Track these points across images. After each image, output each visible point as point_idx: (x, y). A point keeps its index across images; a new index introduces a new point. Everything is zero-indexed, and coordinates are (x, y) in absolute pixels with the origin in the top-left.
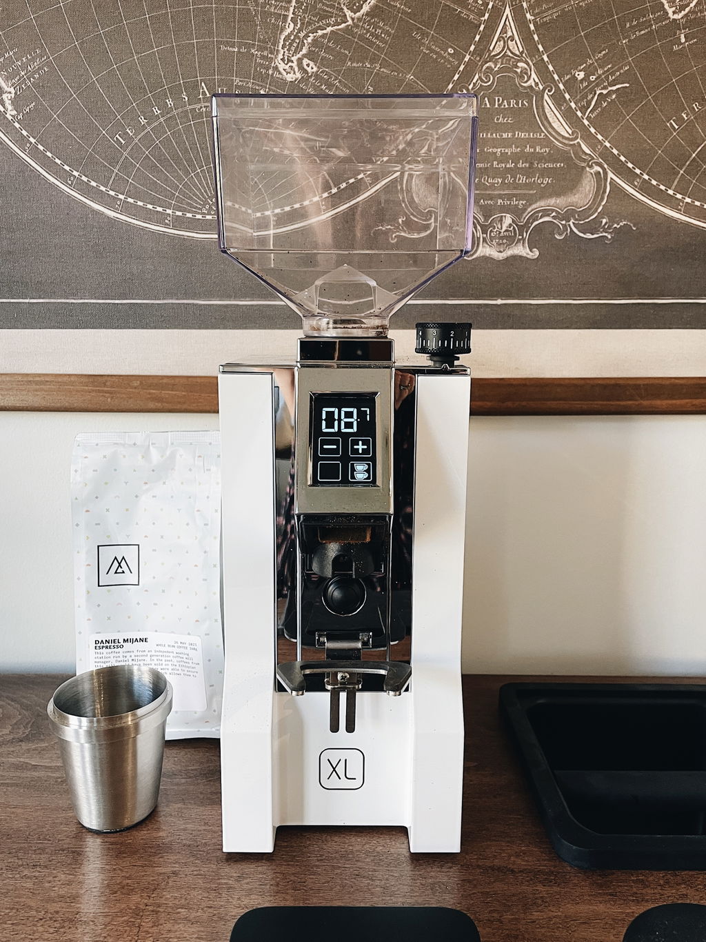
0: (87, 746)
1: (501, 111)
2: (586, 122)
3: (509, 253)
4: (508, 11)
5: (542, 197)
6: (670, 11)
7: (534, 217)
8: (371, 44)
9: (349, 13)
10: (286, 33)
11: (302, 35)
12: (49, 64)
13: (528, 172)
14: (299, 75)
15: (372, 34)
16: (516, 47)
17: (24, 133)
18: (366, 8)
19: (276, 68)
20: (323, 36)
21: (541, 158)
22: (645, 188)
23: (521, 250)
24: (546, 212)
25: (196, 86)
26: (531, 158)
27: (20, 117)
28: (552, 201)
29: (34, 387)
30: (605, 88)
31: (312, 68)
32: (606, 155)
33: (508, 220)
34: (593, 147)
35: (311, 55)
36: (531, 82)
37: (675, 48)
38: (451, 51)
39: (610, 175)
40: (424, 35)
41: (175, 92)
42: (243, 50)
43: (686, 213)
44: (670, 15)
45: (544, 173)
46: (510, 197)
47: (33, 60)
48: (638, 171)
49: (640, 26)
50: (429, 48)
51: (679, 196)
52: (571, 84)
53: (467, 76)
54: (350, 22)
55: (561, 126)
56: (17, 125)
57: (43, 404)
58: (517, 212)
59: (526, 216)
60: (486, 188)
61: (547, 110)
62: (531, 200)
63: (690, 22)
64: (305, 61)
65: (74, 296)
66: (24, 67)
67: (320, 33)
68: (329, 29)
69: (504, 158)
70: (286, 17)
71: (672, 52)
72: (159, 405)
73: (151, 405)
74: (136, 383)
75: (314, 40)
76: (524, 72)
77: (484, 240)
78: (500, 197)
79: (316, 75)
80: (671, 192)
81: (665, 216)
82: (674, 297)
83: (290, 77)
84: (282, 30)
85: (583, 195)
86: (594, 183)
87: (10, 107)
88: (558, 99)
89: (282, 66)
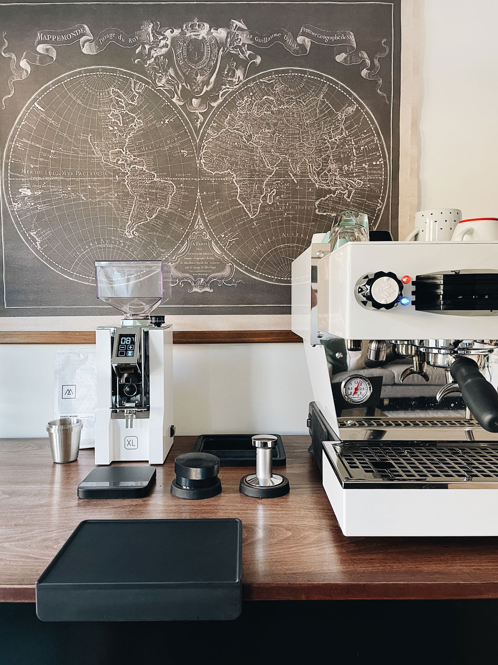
0: (57, 434)
1: (198, 247)
2: (226, 250)
3: (204, 290)
4: (199, 216)
5: (213, 273)
6: (250, 216)
7: (211, 279)
8: (156, 227)
9: (148, 218)
10: (128, 224)
11: (133, 224)
12: (52, 233)
13: (209, 265)
14: (133, 236)
15: (156, 224)
16: (202, 227)
17: (43, 254)
18: (154, 216)
19: (125, 234)
20: (140, 225)
21: (212, 261)
22: (246, 270)
23: (207, 289)
24: (214, 278)
25: (100, 239)
26: (209, 261)
27: (42, 249)
28: (216, 274)
29: (43, 336)
30: (231, 239)
31: (137, 234)
32: (233, 260)
33: (202, 280)
34: (228, 258)
35: (136, 230)
36: (207, 238)
37: (253, 227)
38: (182, 228)
39: (235, 266)
40: (173, 224)
41: (93, 241)
42: (115, 229)
43: (260, 278)
44: (250, 217)
45: (213, 265)
46: (202, 273)
47: (47, 231)
48: (243, 265)
49: (241, 221)
50: (175, 228)
51: (258, 272)
52: (220, 238)
53: (187, 236)
54: (149, 220)
55: (218, 252)
56: (41, 251)
57: (46, 341)
58: (205, 278)
59: (208, 278)
60: (195, 270)
61: (213, 246)
62: (209, 274)
63: (257, 219)
64: (135, 232)
65: (58, 305)
66: (44, 234)
67: (139, 224)
68: (142, 223)
69: (200, 261)
70: (128, 219)
71: (252, 228)
72: (85, 341)
73: (83, 341)
74: (78, 334)
75: (138, 226)
76: (205, 234)
77: (195, 286)
78: (199, 273)
79: (138, 237)
80: (255, 271)
81: (253, 279)
82: (258, 304)
83: (130, 237)
84: (127, 223)
85: (226, 272)
86: (230, 268)
87: (39, 246)
88: (217, 243)
89: (127, 234)
